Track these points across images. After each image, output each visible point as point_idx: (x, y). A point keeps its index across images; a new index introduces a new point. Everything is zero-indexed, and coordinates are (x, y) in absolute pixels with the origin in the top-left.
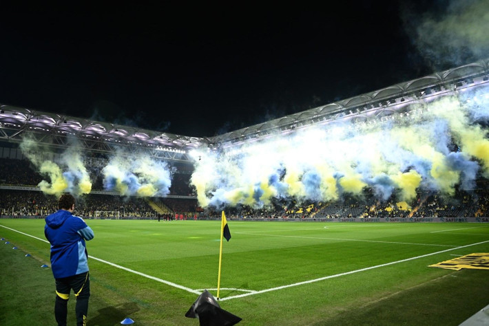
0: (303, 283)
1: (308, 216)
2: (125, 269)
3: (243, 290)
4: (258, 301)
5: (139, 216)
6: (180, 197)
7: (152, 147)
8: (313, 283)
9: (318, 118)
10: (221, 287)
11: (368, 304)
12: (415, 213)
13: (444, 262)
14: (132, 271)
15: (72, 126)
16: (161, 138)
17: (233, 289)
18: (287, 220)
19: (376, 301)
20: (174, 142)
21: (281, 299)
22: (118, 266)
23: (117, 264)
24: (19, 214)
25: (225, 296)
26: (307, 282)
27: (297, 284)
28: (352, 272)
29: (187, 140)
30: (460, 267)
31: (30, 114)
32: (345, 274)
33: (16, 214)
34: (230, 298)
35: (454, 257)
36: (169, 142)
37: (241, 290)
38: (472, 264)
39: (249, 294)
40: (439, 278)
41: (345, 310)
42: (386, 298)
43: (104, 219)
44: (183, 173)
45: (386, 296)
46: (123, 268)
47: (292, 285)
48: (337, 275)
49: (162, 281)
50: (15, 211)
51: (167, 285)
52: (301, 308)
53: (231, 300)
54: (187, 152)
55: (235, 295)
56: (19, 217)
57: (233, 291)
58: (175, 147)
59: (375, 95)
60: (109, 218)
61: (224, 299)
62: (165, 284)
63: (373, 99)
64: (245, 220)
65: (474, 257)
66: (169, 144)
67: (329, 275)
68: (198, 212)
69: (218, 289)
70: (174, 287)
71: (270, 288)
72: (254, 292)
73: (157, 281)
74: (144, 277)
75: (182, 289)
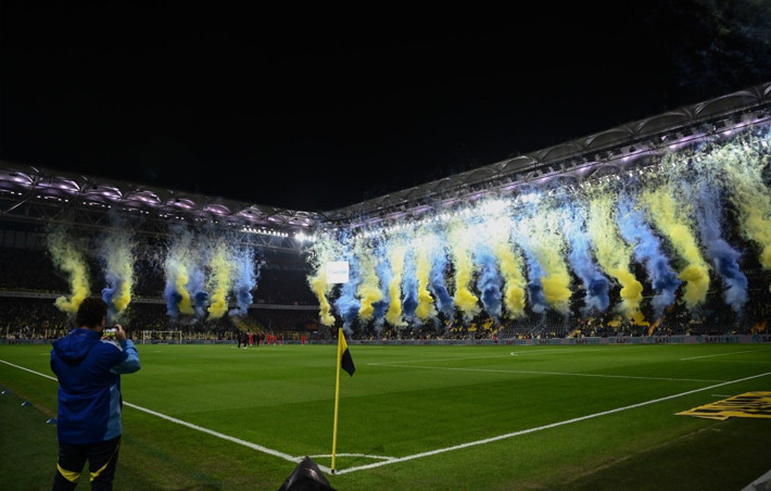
0: (472, 444)
1: (485, 336)
2: (185, 423)
3: (375, 457)
4: (397, 474)
5: (212, 338)
6: (280, 307)
7: (235, 227)
8: (488, 443)
9: (499, 179)
10: (338, 451)
11: (576, 477)
12: (656, 330)
13: (700, 408)
14: (197, 427)
15: (107, 194)
16: (250, 212)
17: (358, 455)
18: (451, 344)
19: (590, 472)
20: (270, 219)
21: (436, 471)
22: (174, 420)
23: (173, 417)
24: (17, 337)
25: (345, 468)
26: (478, 442)
27: (463, 446)
28: (552, 425)
29: (291, 216)
30: (727, 414)
31: (38, 174)
32: (540, 428)
33: (12, 337)
34: (354, 469)
35: (717, 399)
36: (262, 219)
37: (371, 456)
38: (746, 410)
39: (384, 463)
40: (693, 433)
41: (540, 487)
42: (607, 466)
43: (156, 343)
44: (285, 268)
45: (607, 463)
46: (181, 422)
47: (455, 448)
48: (528, 431)
49: (244, 443)
50: (10, 332)
51: (252, 449)
52: (467, 484)
53: (354, 472)
54: (291, 235)
55: (362, 465)
56: (17, 341)
57: (358, 459)
58: (271, 226)
59: (589, 142)
60: (164, 341)
61: (344, 471)
62: (248, 448)
63: (585, 148)
64: (385, 343)
65: (749, 399)
66: (263, 222)
67: (515, 431)
68: (308, 330)
69: (333, 456)
70: (262, 453)
71: (419, 453)
72: (392, 460)
73: (235, 443)
74: (216, 437)
75: (275, 456)
